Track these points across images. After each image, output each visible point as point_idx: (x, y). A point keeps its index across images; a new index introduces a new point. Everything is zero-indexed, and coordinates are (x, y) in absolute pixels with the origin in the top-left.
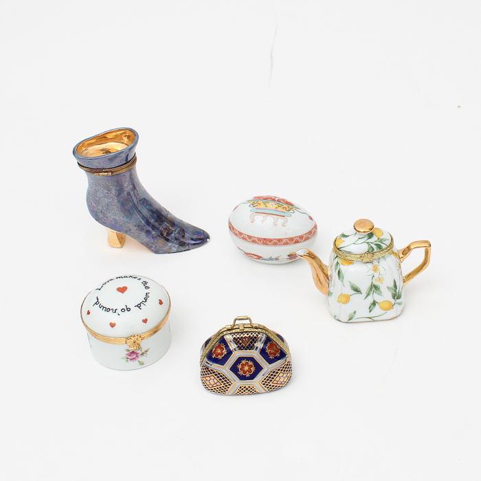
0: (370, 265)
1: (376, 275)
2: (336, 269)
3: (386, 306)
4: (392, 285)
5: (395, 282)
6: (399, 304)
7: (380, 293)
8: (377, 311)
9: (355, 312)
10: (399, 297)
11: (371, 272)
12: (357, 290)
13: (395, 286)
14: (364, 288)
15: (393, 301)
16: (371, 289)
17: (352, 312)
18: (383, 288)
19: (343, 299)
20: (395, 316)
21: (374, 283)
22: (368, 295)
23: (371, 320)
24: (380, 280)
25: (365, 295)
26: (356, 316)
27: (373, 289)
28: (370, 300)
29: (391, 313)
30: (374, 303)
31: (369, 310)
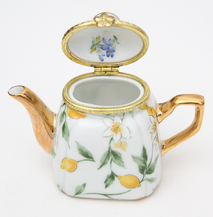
0: (108, 122)
1: (117, 138)
2: (61, 121)
3: (130, 181)
4: (139, 154)
5: (144, 150)
6: (151, 181)
7: (121, 164)
8: (116, 187)
9: (84, 185)
10: (150, 171)
11: (109, 133)
12: (87, 156)
13: (145, 156)
14: (99, 153)
15: (140, 176)
16: (108, 156)
17: (81, 184)
18: (126, 156)
19: (68, 165)
20: (143, 196)
21: (114, 149)
22: (104, 164)
23: (108, 197)
24: (121, 145)
25: (98, 163)
26: (87, 190)
27: (111, 157)
28: (106, 171)
29: (137, 193)
30: (112, 176)
31: (104, 185)
